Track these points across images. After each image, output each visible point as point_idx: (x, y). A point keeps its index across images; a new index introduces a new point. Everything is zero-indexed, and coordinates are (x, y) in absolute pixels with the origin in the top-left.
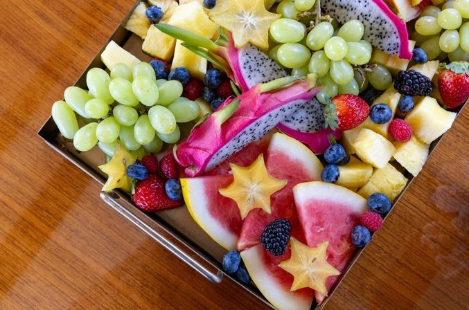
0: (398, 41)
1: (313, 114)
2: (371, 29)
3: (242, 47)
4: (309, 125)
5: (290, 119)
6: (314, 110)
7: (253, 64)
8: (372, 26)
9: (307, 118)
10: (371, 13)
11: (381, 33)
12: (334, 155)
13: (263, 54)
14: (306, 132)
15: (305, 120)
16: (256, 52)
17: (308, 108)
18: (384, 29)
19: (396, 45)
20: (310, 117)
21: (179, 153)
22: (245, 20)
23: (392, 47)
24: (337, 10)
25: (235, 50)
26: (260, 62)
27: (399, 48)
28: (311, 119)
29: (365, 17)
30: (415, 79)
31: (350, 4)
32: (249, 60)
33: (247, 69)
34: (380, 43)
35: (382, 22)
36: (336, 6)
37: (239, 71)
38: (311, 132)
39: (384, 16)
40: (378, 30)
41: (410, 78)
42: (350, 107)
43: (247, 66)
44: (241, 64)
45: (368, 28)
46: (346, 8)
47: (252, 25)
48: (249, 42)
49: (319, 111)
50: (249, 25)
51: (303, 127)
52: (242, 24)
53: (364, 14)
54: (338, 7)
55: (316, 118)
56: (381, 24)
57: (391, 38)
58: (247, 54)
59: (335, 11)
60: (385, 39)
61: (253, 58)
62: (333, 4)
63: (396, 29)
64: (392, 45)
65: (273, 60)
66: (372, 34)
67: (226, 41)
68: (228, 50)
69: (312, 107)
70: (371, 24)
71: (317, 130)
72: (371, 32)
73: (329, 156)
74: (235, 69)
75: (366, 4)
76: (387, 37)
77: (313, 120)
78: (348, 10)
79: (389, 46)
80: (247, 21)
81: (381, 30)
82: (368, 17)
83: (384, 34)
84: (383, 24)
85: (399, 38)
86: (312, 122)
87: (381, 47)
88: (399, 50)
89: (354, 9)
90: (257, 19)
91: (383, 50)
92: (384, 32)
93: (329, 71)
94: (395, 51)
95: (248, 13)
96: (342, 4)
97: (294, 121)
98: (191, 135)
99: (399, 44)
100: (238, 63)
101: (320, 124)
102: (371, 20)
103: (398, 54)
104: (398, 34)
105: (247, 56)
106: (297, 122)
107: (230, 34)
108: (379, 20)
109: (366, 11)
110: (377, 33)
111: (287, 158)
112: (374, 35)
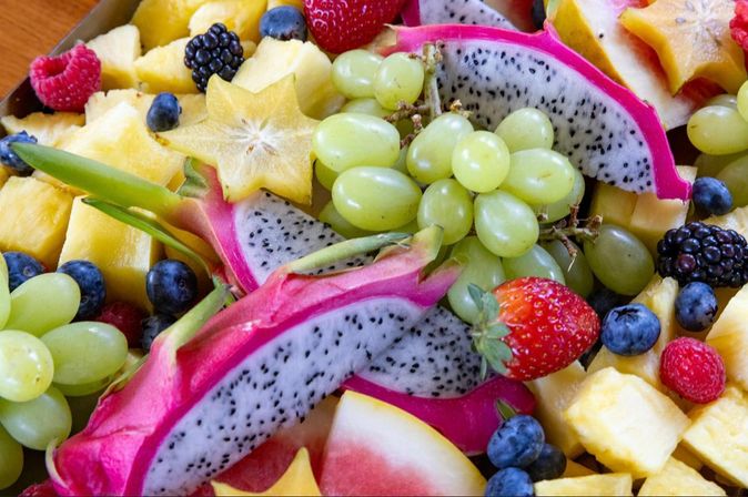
0: (646, 152)
1: (447, 351)
2: (572, 133)
3: (242, 199)
4: (437, 379)
5: (381, 362)
6: (449, 339)
7: (274, 235)
8: (574, 125)
9: (431, 360)
10: (566, 93)
11: (600, 138)
12: (512, 440)
13: (300, 213)
14: (429, 396)
15: (424, 366)
16: (283, 209)
17: (431, 335)
18: (603, 127)
19: (643, 165)
20: (439, 356)
21: (61, 461)
22: (250, 137)
23: (633, 171)
24: (483, 102)
25: (225, 207)
26: (294, 230)
27: (652, 171)
28: (441, 363)
29: (552, 106)
30: (706, 235)
31: (512, 82)
32: (264, 226)
33: (259, 248)
34: (602, 166)
35: (596, 111)
36: (479, 94)
37: (237, 251)
38: (444, 395)
39: (598, 95)
40: (589, 132)
41: (693, 236)
42: (536, 299)
43: (258, 240)
44: (242, 237)
45: (564, 133)
46: (502, 93)
47: (267, 147)
48: (263, 189)
49: (464, 342)
50: (260, 146)
51: (422, 385)
52: (243, 146)
53: (549, 99)
54: (485, 95)
55: (457, 359)
56: (593, 116)
57: (625, 147)
58: (256, 214)
59: (478, 107)
60: (613, 152)
61: (273, 221)
62: (471, 91)
63: (632, 124)
64: (632, 165)
65: (327, 225)
66: (577, 146)
67: (202, 186)
68: (207, 205)
69: (442, 331)
70: (571, 120)
71: (463, 391)
72: (575, 140)
73: (500, 445)
74: (227, 247)
75: (549, 73)
76: (615, 146)
77: (449, 364)
78: (509, 98)
79: (625, 171)
80: (256, 138)
81: (597, 132)
82: (559, 106)
83: (606, 141)
84: (600, 116)
85: (645, 143)
86: (446, 370)
87: (607, 175)
88: (652, 177)
89: (522, 90)
90: (281, 134)
91: (613, 183)
92: (605, 135)
93: (474, 224)
94: (643, 182)
95: (259, 124)
96: (492, 86)
97: (395, 369)
98: (99, 408)
99: (650, 162)
100: (233, 234)
101: (470, 375)
102: (569, 111)
103: (653, 187)
104: (639, 134)
105: (259, 218)
106: (405, 371)
107: (214, 171)
108: (588, 108)
109: (551, 90)
110: (589, 140)
111: (381, 462)
112: (582, 148)
